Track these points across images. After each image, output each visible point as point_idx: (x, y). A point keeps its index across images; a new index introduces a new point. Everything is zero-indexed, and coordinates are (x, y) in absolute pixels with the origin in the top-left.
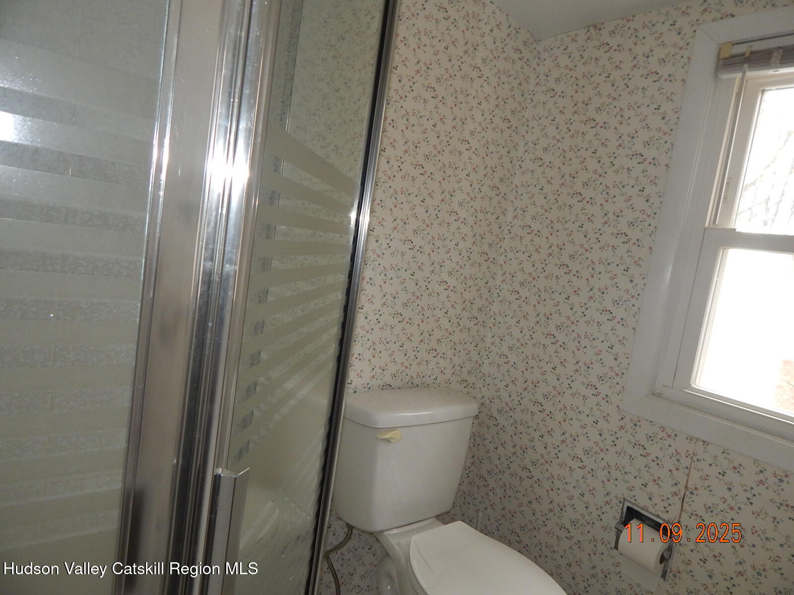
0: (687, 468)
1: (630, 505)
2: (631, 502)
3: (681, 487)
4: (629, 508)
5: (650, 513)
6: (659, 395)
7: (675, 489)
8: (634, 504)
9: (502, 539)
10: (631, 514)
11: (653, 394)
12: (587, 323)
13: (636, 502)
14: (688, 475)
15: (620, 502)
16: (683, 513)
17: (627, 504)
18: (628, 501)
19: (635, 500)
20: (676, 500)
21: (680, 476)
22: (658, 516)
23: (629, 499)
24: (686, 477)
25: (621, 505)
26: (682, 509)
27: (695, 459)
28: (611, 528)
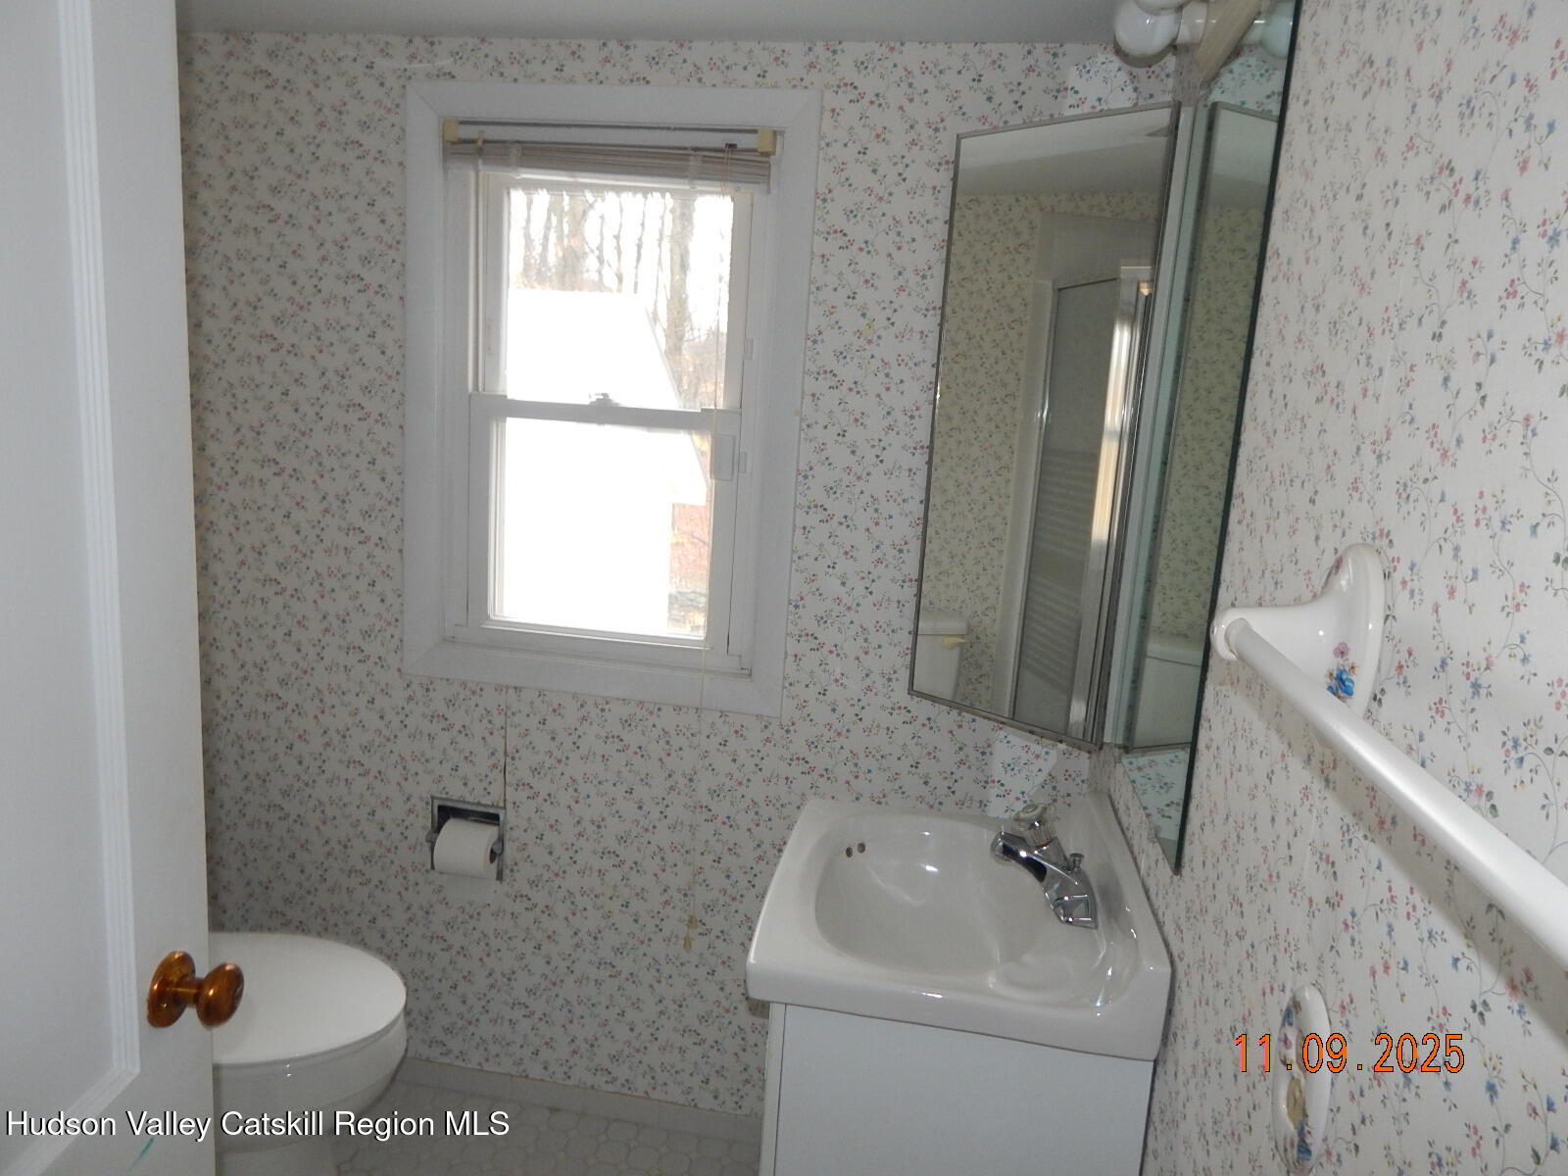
0: (502, 728)
1: (442, 803)
2: (442, 799)
3: (500, 755)
4: (441, 808)
5: (469, 803)
6: (452, 640)
7: (493, 760)
8: (447, 799)
9: (258, 928)
10: (446, 813)
11: (444, 640)
12: (328, 551)
13: (448, 796)
14: (505, 737)
15: (427, 803)
16: (508, 789)
17: (437, 803)
18: (438, 798)
19: (447, 793)
20: (497, 775)
21: (496, 742)
22: (479, 804)
23: (438, 795)
24: (503, 741)
25: (430, 807)
26: (505, 783)
27: (509, 714)
28: (421, 844)
